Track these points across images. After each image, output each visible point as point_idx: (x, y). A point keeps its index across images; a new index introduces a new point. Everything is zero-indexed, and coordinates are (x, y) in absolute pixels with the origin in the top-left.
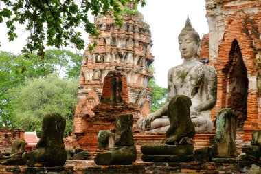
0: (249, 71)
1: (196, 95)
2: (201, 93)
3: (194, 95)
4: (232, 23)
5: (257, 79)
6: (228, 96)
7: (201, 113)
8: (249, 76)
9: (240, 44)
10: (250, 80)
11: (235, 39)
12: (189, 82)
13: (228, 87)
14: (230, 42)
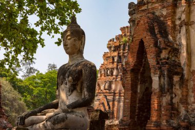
0: (152, 70)
1: (75, 93)
2: (81, 90)
3: (72, 91)
4: (140, 24)
6: (139, 96)
7: (75, 110)
8: (152, 75)
9: (145, 44)
10: (153, 78)
11: (141, 39)
12: (67, 79)
13: (139, 87)
14: (138, 42)
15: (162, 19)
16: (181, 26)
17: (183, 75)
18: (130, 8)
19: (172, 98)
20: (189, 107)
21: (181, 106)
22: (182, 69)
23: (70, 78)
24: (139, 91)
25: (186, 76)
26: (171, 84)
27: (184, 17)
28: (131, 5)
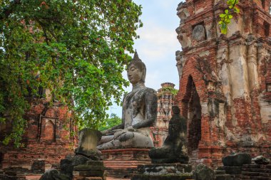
0: (201, 99)
1: (139, 115)
2: (144, 113)
3: (136, 115)
4: (188, 63)
5: (208, 104)
7: (139, 130)
8: (201, 102)
9: (193, 78)
10: (202, 105)
11: (190, 75)
12: (132, 104)
13: (189, 114)
14: (187, 78)
15: (205, 59)
16: (222, 64)
17: (226, 103)
18: (177, 55)
19: (219, 122)
20: (234, 129)
21: (227, 128)
22: (226, 98)
23: (135, 102)
24: (189, 117)
25: (229, 104)
26: (218, 111)
27: (224, 56)
28: (177, 53)
